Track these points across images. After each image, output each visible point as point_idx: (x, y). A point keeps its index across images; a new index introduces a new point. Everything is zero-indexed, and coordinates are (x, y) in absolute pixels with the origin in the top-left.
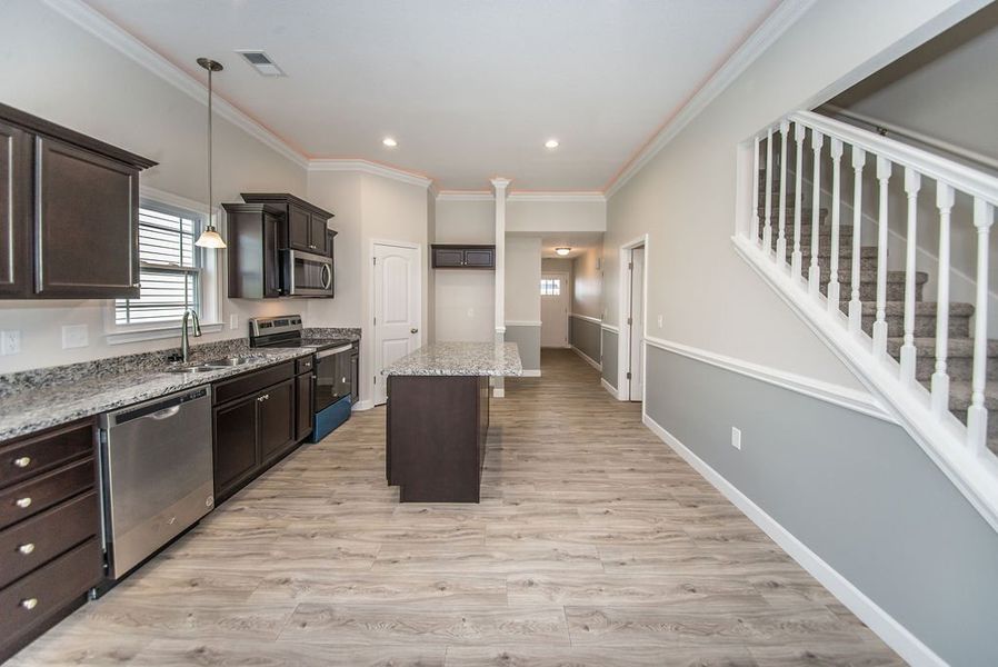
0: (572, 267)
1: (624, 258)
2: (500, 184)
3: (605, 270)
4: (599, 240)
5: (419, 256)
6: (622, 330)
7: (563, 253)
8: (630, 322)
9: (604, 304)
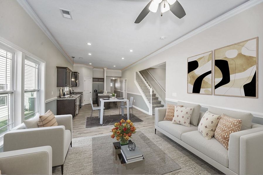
0: (115, 81)
1: (124, 81)
2: (105, 69)
3: (121, 82)
4: (120, 77)
5: (91, 80)
6: (124, 91)
7: (114, 79)
8: (125, 90)
9: (121, 88)
